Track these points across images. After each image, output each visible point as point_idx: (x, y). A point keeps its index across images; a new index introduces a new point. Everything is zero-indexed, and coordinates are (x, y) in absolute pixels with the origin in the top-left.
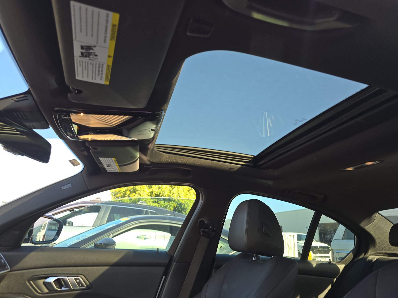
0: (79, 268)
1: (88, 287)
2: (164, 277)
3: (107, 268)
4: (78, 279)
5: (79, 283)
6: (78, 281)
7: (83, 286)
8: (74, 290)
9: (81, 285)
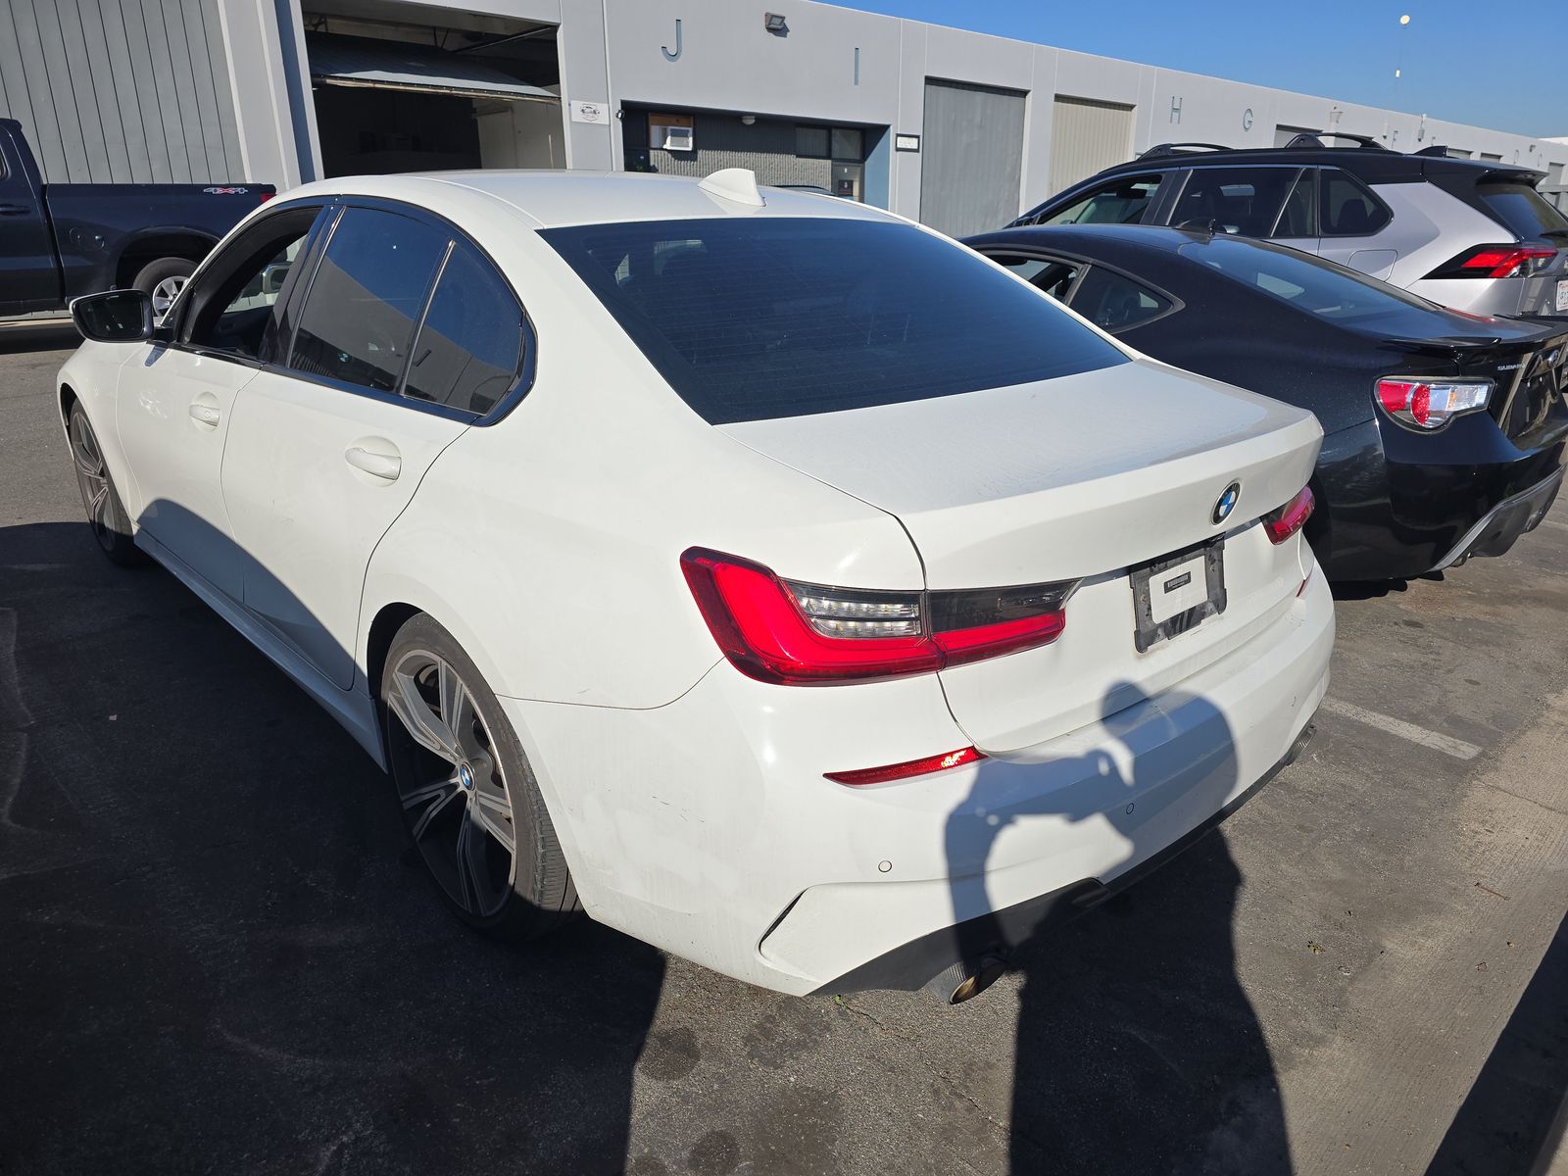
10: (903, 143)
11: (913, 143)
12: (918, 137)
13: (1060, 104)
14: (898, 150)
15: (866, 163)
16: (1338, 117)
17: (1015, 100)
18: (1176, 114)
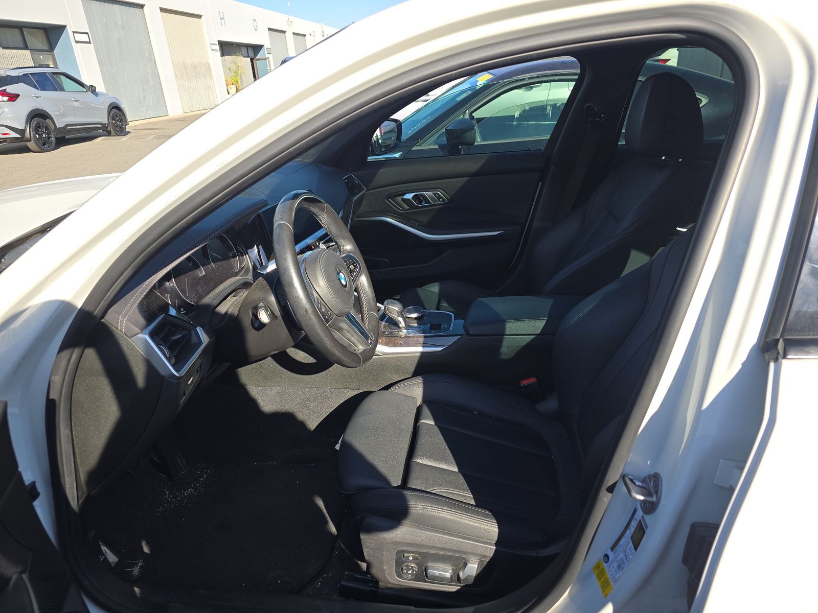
0: (435, 181)
1: (450, 201)
2: (540, 183)
3: (466, 179)
4: (437, 194)
5: (439, 197)
6: (437, 196)
7: (443, 200)
8: (435, 205)
9: (441, 200)
10: (79, 37)
11: (84, 38)
12: (87, 33)
13: (163, 13)
14: (77, 42)
15: (55, 51)
16: (291, 24)
17: (138, 10)
18: (223, 21)
